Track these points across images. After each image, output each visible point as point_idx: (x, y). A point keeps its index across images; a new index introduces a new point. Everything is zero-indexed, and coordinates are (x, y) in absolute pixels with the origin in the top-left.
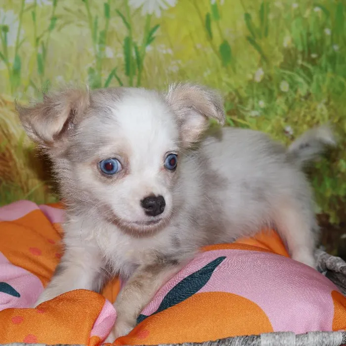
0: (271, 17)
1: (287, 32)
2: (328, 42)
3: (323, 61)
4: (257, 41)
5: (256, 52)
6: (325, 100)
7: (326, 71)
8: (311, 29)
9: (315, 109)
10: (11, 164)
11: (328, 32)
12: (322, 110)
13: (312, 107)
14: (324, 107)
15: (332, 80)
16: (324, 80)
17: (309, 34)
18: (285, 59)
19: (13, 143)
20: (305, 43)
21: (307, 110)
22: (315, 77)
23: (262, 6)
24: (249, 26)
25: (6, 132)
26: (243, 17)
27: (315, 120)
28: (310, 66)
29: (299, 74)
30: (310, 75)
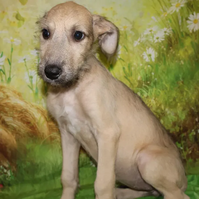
0: (133, 69)
1: (139, 74)
2: (153, 77)
3: (152, 84)
4: (128, 78)
5: (128, 82)
6: (154, 98)
7: (153, 88)
8: (147, 73)
9: (150, 102)
10: (36, 129)
11: (153, 74)
12: (153, 102)
13: (149, 100)
14: (154, 100)
15: (156, 91)
16: (153, 91)
17: (147, 75)
18: (139, 84)
19: (37, 121)
20: (145, 78)
21: (148, 102)
22: (149, 90)
23: (129, 65)
24: (125, 72)
25: (33, 117)
26: (122, 69)
27: (151, 106)
28: (147, 86)
29: (144, 90)
30: (147, 89)
